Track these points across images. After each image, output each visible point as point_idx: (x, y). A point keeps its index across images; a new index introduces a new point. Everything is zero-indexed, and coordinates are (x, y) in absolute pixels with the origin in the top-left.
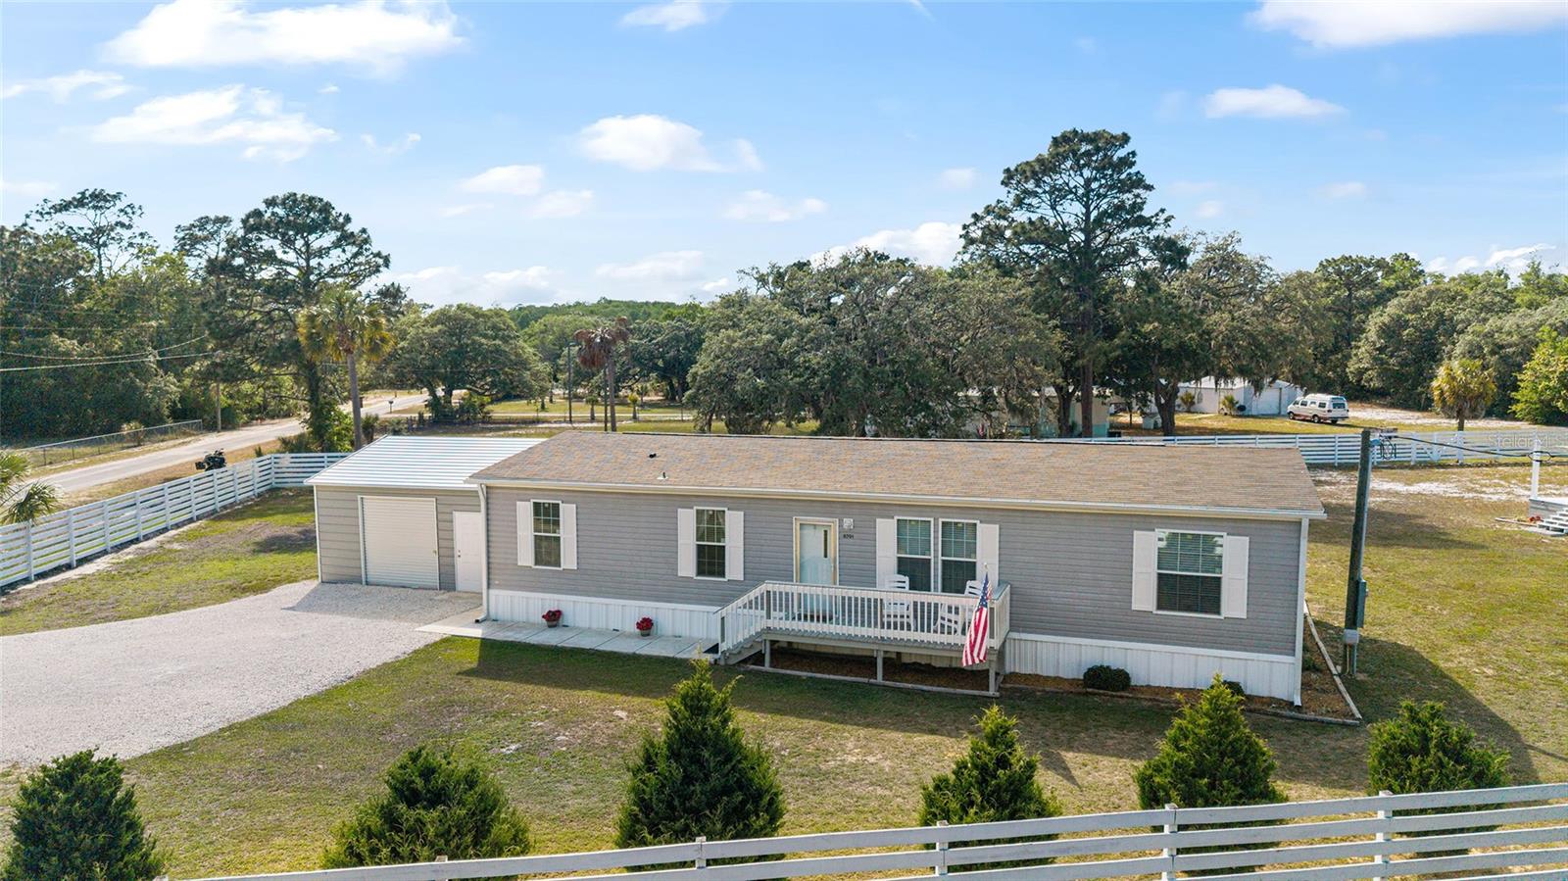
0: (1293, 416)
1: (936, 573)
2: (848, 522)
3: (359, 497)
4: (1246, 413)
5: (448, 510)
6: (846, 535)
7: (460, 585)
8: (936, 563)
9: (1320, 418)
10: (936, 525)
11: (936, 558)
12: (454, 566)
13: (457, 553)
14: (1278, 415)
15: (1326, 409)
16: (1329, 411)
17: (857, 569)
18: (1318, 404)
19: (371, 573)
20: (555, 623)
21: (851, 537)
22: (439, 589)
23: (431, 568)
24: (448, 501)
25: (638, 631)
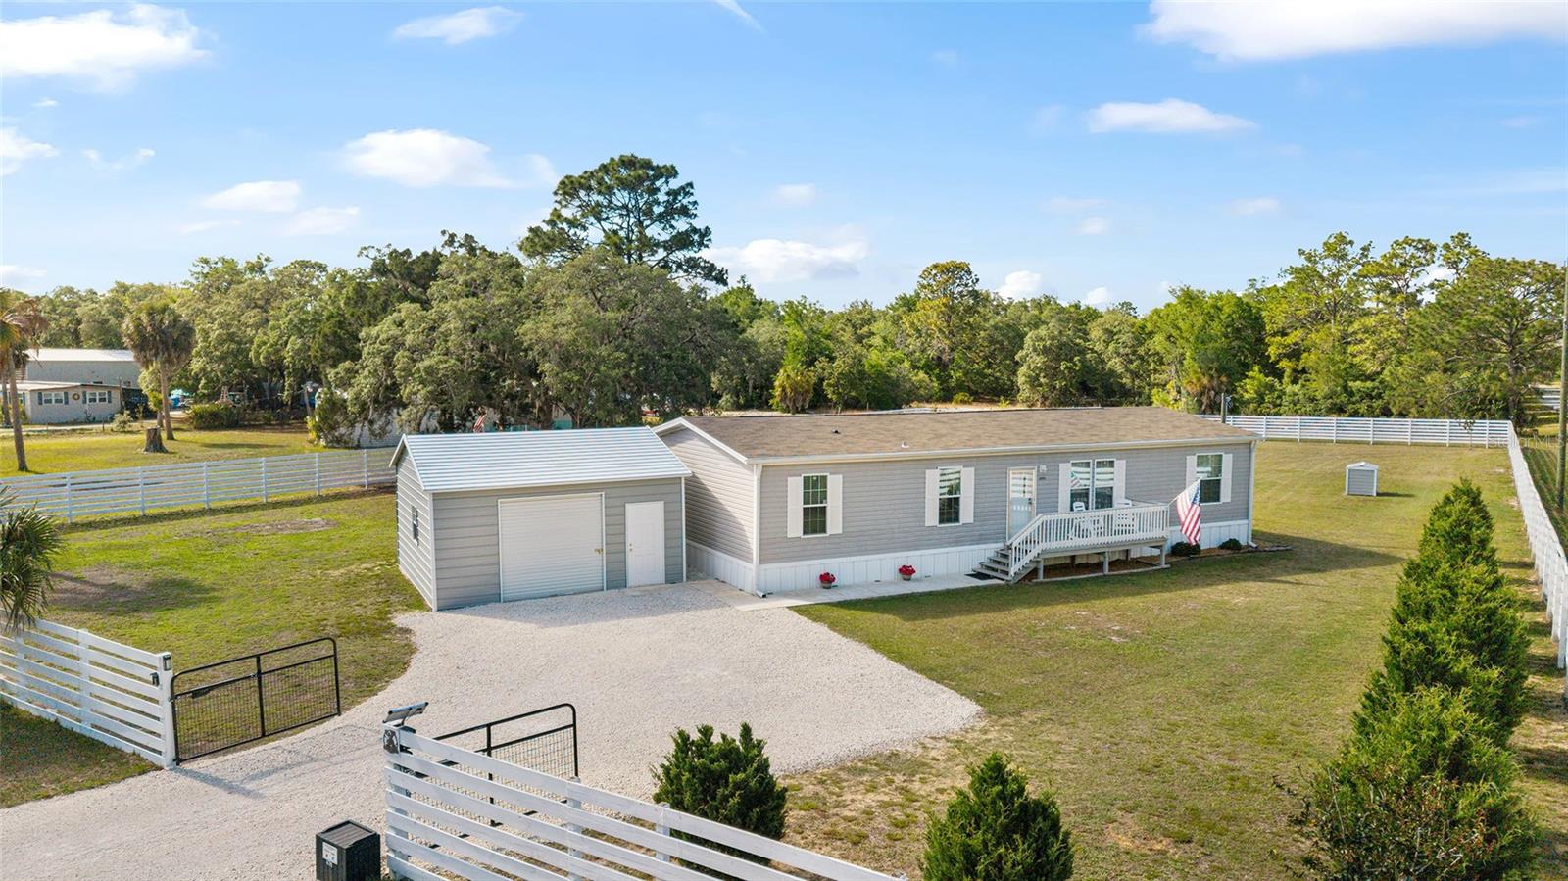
1: (1092, 497)
2: (1043, 468)
3: (499, 499)
5: (621, 503)
6: (1041, 479)
7: (632, 579)
8: (1093, 490)
10: (1093, 464)
11: (1092, 487)
12: (625, 562)
13: (628, 548)
19: (509, 588)
20: (830, 585)
21: (1043, 479)
22: (607, 589)
23: (592, 567)
24: (619, 493)
25: (899, 576)
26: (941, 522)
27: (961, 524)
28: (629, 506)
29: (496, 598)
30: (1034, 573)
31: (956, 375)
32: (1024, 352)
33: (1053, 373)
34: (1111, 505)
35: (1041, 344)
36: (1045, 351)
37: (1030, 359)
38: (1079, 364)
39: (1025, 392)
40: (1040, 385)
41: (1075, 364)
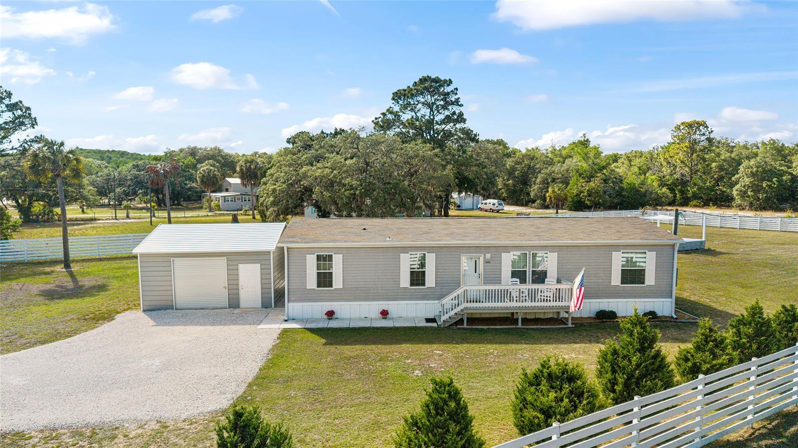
0: (481, 209)
1: (529, 276)
2: (488, 256)
3: (172, 259)
4: (460, 208)
5: (235, 263)
6: (487, 262)
7: (243, 304)
8: (529, 272)
9: (493, 210)
10: (530, 255)
11: (529, 270)
12: (239, 294)
13: (240, 287)
14: (472, 209)
15: (496, 206)
16: (497, 207)
17: (493, 277)
18: (492, 204)
19: (178, 303)
20: (331, 317)
21: (489, 262)
22: (229, 308)
23: (222, 296)
24: (235, 258)
25: (381, 316)
26: (411, 285)
27: (426, 287)
28: (240, 265)
29: (171, 307)
30: (461, 321)
31: (691, 190)
32: (739, 175)
33: (757, 189)
34: (543, 282)
35: (750, 170)
36: (753, 175)
37: (743, 179)
38: (777, 183)
39: (738, 201)
40: (748, 196)
41: (774, 184)
